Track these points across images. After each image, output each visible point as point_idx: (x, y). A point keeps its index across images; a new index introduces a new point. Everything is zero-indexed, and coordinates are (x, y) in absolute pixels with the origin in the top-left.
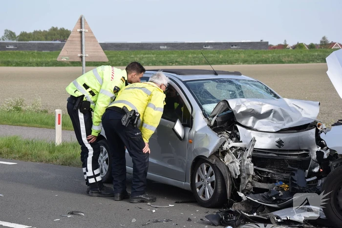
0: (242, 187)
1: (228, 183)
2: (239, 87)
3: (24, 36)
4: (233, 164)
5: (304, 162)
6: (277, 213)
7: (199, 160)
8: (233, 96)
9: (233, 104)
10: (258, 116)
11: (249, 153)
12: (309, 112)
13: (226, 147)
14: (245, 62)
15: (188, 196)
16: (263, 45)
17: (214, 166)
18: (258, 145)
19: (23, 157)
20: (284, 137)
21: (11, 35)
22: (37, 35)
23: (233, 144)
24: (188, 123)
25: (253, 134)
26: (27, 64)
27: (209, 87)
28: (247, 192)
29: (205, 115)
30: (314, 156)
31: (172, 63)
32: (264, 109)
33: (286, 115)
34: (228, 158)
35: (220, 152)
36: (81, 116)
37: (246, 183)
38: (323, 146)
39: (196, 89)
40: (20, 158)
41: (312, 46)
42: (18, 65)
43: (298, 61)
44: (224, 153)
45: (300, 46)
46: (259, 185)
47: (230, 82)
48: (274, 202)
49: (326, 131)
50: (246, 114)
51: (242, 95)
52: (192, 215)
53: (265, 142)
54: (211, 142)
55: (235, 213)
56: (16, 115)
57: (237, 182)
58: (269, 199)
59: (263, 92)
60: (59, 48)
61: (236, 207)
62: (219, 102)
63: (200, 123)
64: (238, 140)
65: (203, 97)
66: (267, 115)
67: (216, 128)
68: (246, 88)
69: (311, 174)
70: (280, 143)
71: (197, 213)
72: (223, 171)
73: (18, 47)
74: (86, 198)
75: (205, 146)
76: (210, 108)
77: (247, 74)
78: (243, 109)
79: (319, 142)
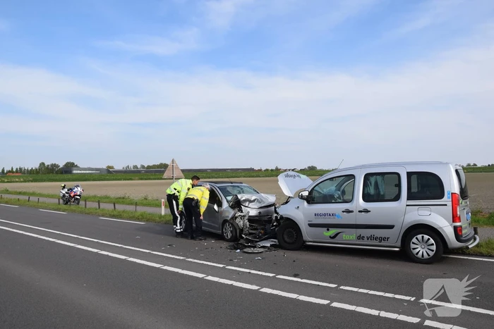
0: (244, 232)
1: (238, 231)
2: (242, 189)
3: (149, 167)
4: (240, 223)
5: (270, 221)
6: (259, 243)
7: (225, 221)
8: (240, 193)
9: (239, 196)
10: (250, 201)
11: (247, 217)
12: (271, 199)
13: (236, 215)
14: (244, 177)
15: (220, 237)
16: (252, 170)
17: (232, 224)
18: (251, 214)
19: (148, 220)
20: (261, 210)
21: (143, 167)
22: (154, 166)
23: (240, 214)
24: (220, 205)
25: (248, 209)
26: (150, 179)
27: (228, 189)
28: (246, 235)
29: (227, 201)
30: (274, 218)
31: (213, 177)
32: (253, 198)
33: (262, 201)
34: (237, 221)
35: (234, 218)
36: (174, 202)
37: (246, 231)
38: (277, 213)
39: (223, 190)
40: (147, 221)
41: (272, 170)
42: (146, 179)
43: (266, 176)
44: (236, 218)
45: (267, 170)
46: (251, 231)
47: (238, 187)
48: (257, 238)
49: (278, 207)
50: (245, 201)
51: (243, 192)
52: (222, 245)
53: (253, 213)
54: (230, 213)
55: (241, 244)
56: (145, 202)
57: (242, 230)
58: (255, 238)
59: (252, 191)
60: (163, 172)
61: (242, 241)
62: (233, 195)
63: (225, 205)
64: (242, 212)
65: (226, 193)
66: (254, 201)
67: (232, 207)
68: (245, 189)
69: (273, 226)
70: (260, 213)
71: (224, 244)
72: (236, 226)
73: (146, 172)
74: (176, 238)
75: (227, 214)
76: (229, 198)
77: (245, 182)
78: (244, 198)
79: (276, 212)
